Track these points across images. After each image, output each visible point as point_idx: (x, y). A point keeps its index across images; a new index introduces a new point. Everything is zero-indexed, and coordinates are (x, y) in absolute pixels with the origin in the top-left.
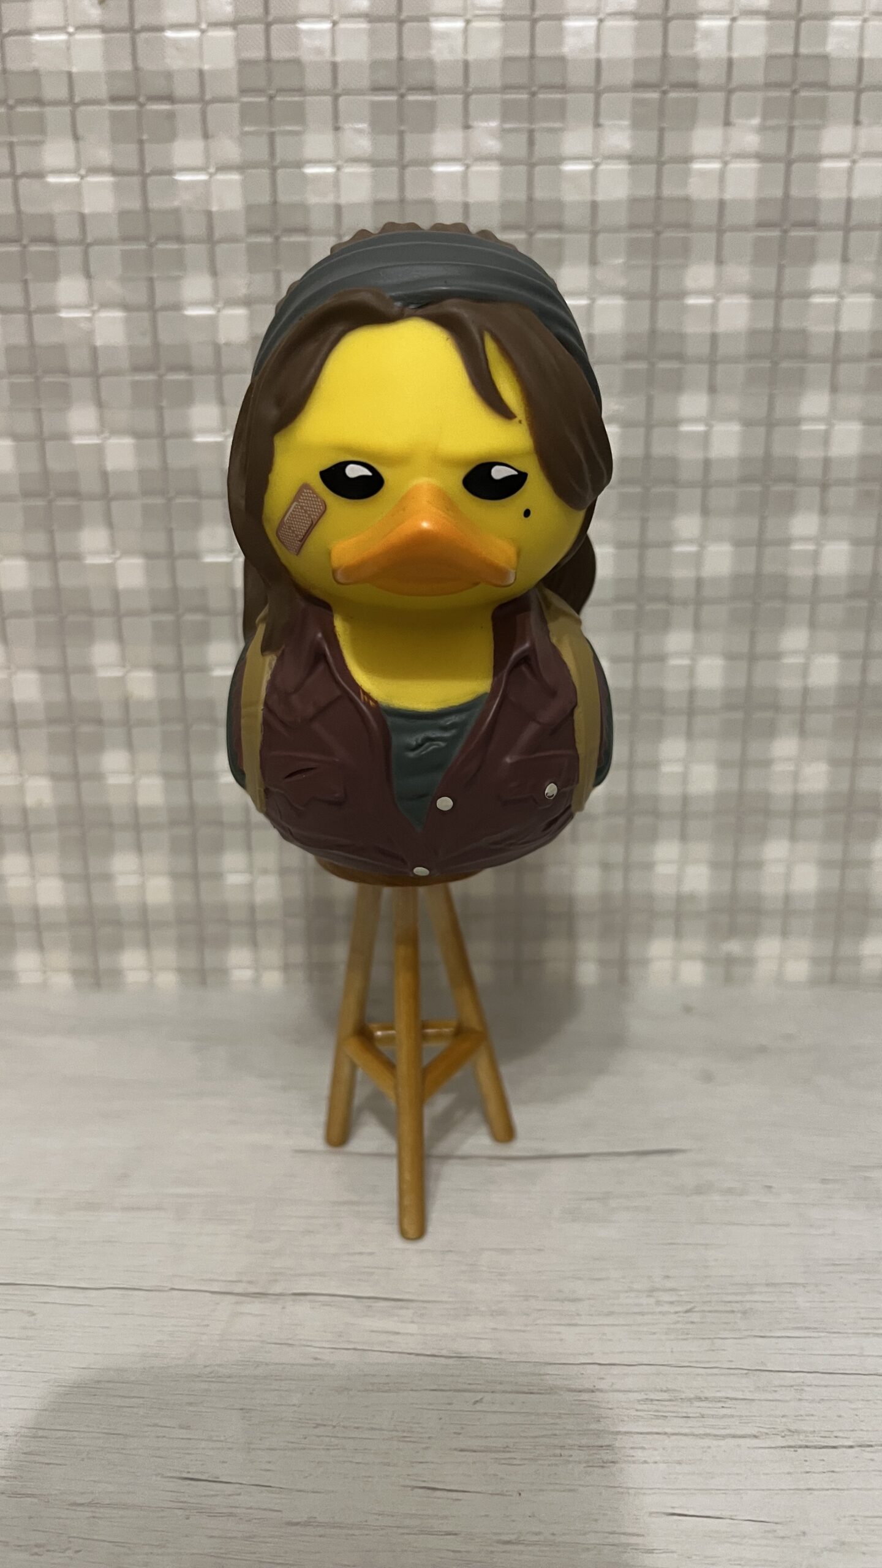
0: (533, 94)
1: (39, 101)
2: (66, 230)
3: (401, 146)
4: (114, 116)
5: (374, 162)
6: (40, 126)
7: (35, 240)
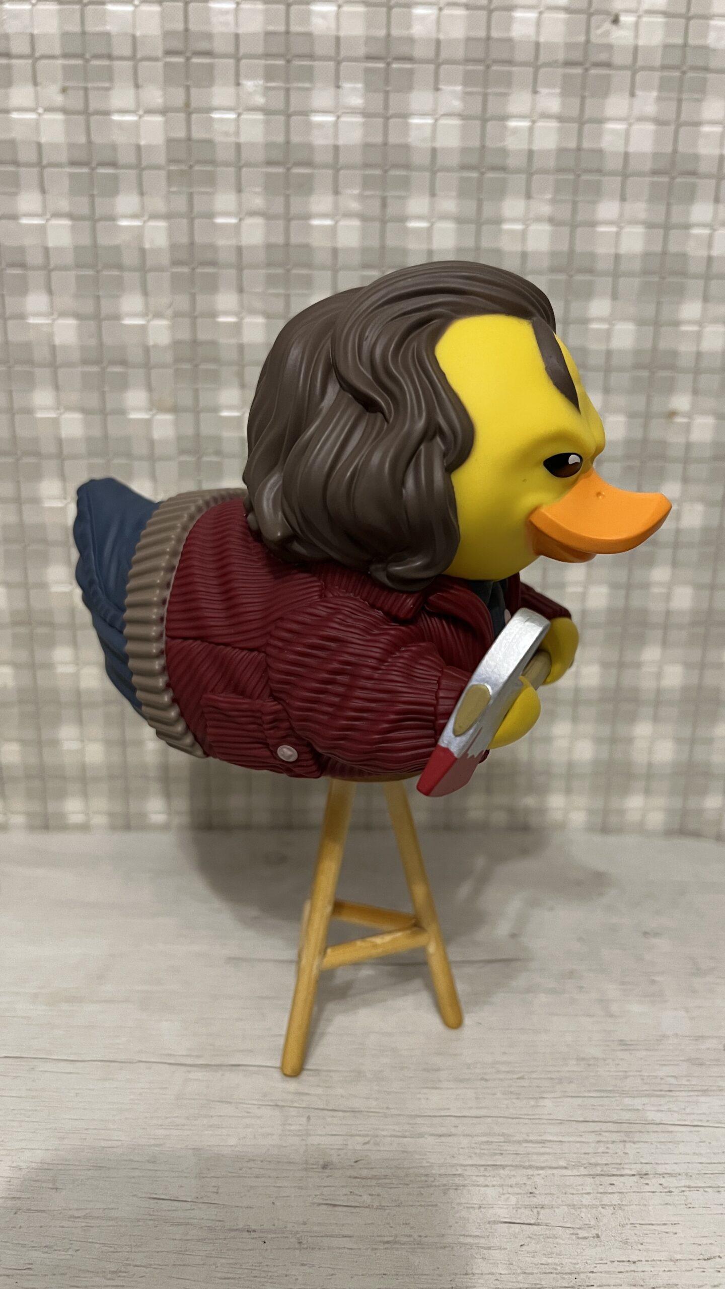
0: (386, 171)
1: (15, 163)
2: (34, 258)
3: (287, 205)
4: (72, 176)
5: (268, 216)
6: (14, 181)
7: (12, 265)
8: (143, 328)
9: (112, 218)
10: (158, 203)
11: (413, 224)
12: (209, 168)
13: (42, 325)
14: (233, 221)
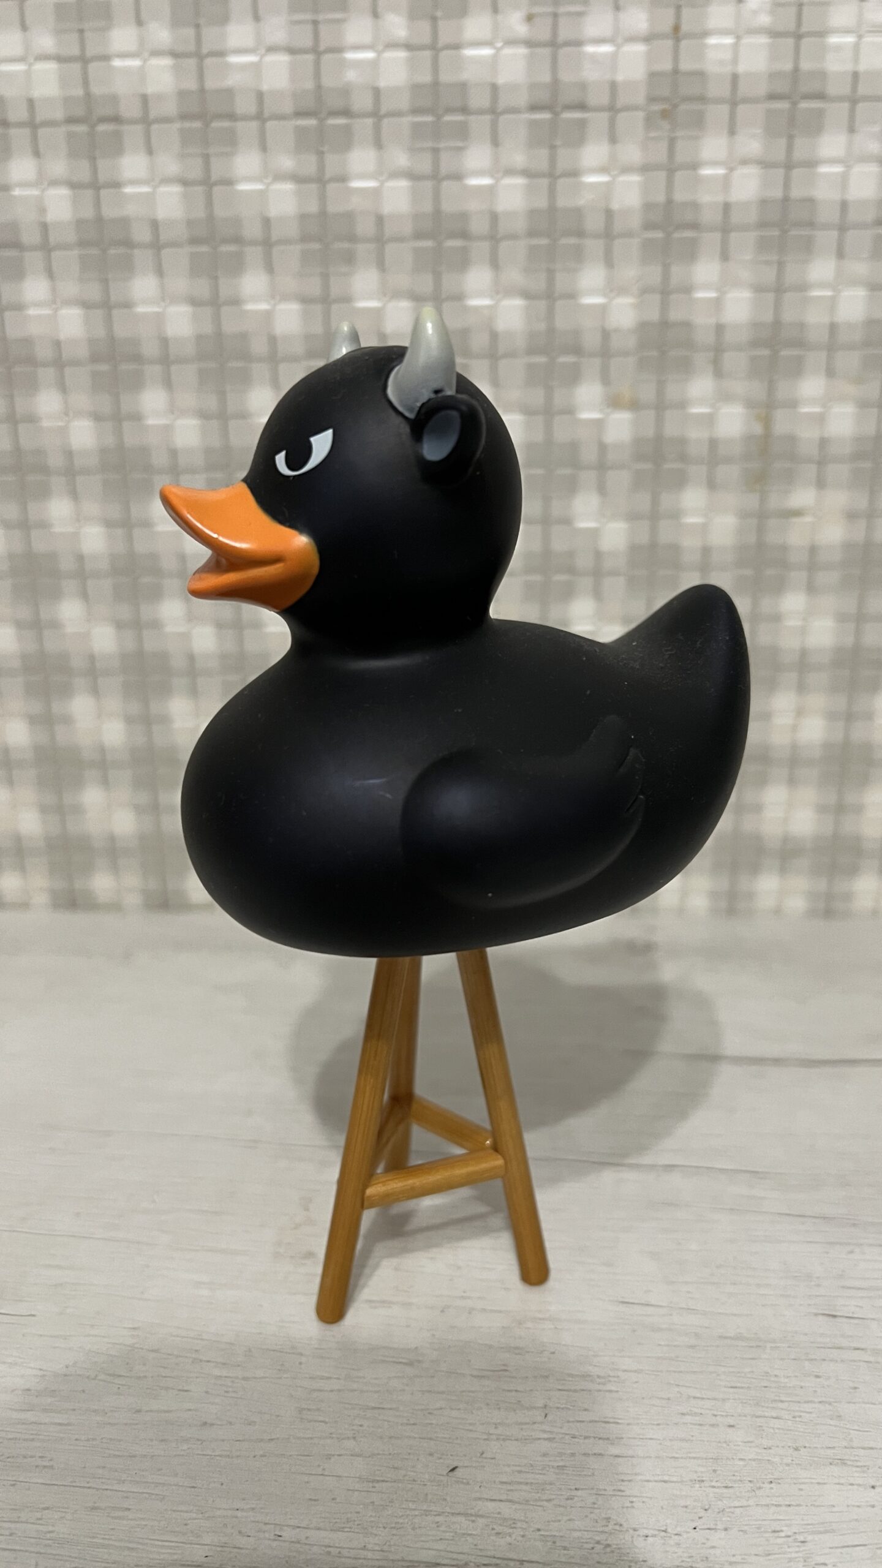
1: (464, 110)
2: (479, 226)
3: (790, 148)
5: (765, 164)
6: (463, 132)
7: (453, 235)
8: (603, 309)
9: (575, 173)
10: (632, 152)
12: (696, 106)
13: (481, 308)
14: (721, 171)
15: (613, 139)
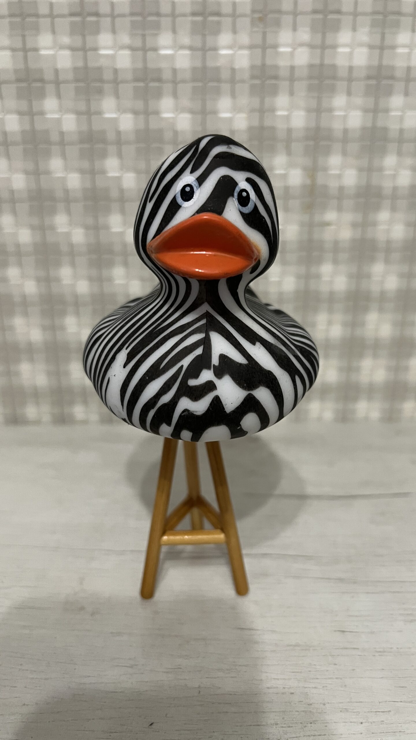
0: (385, 16)
1: (158, 14)
2: (167, 75)
3: (324, 39)
4: (193, 23)
5: (311, 46)
6: (157, 26)
7: (153, 80)
8: (231, 120)
9: (215, 49)
10: (244, 38)
11: (400, 50)
12: (276, 16)
13: (169, 118)
14: (289, 50)
15: (235, 31)
